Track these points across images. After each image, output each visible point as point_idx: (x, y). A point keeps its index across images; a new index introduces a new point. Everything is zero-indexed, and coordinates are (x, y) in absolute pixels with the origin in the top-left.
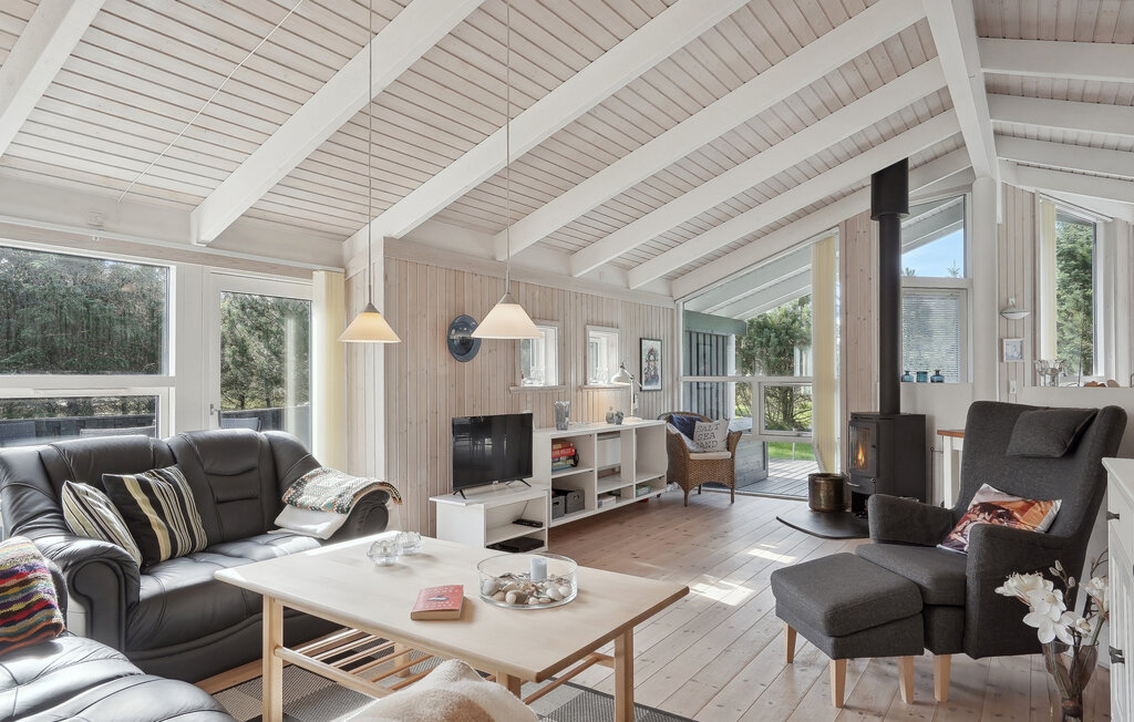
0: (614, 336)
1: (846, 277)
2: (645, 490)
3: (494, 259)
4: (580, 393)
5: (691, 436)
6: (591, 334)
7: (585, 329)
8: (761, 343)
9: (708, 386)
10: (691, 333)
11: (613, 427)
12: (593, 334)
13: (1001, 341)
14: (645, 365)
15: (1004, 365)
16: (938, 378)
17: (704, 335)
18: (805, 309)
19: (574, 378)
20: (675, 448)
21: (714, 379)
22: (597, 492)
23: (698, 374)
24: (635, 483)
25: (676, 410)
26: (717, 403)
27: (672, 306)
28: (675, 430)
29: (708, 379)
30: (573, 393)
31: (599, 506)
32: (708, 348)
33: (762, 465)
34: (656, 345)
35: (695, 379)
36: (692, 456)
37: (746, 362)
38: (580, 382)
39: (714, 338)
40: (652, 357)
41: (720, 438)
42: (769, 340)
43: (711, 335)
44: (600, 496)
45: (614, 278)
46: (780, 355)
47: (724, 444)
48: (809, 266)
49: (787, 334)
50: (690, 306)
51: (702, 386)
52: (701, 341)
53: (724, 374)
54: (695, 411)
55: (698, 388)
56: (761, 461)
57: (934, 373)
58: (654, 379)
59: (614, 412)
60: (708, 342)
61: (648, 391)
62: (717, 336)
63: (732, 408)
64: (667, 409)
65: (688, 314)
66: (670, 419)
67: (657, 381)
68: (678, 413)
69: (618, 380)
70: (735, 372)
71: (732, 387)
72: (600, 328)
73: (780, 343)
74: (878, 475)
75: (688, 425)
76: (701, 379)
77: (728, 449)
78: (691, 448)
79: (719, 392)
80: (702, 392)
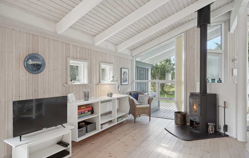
0: (111, 66)
1: (186, 49)
2: (120, 119)
3: (56, 33)
4: (97, 86)
5: (137, 99)
6: (102, 66)
7: (100, 64)
8: (157, 72)
9: (143, 83)
10: (138, 67)
11: (109, 98)
12: (103, 66)
13: (233, 70)
14: (122, 77)
15: (233, 77)
16: (220, 81)
17: (142, 68)
18: (167, 64)
19: (95, 81)
20: (132, 103)
21: (145, 81)
22: (101, 123)
23: (140, 80)
24: (117, 117)
25: (133, 91)
26: (146, 88)
27: (132, 58)
28: (132, 98)
29: (143, 81)
30: (95, 86)
31: (101, 128)
32: (143, 72)
33: (158, 106)
34: (127, 70)
35: (139, 81)
36: (137, 106)
37: (154, 77)
38: (97, 82)
39: (145, 69)
40: (125, 74)
41: (146, 100)
42: (158, 71)
43: (144, 68)
44: (101, 125)
45: (111, 47)
46: (161, 75)
47: (147, 102)
48: (174, 47)
49: (163, 70)
50: (138, 59)
51: (141, 83)
52: (141, 70)
53: (148, 79)
54: (139, 91)
55: (140, 84)
56: (158, 105)
57: (218, 80)
58: (126, 81)
59: (109, 92)
60: (143, 70)
61: (124, 85)
62: (146, 69)
63: (150, 90)
64: (130, 90)
65: (137, 62)
66: (130, 94)
67: (127, 81)
68: (133, 92)
69: (111, 81)
70: (150, 79)
71: (150, 83)
72: (105, 64)
73: (161, 72)
74: (201, 115)
75: (136, 96)
76: (141, 81)
77: (149, 104)
78: (137, 104)
79: (146, 84)
80: (141, 85)
